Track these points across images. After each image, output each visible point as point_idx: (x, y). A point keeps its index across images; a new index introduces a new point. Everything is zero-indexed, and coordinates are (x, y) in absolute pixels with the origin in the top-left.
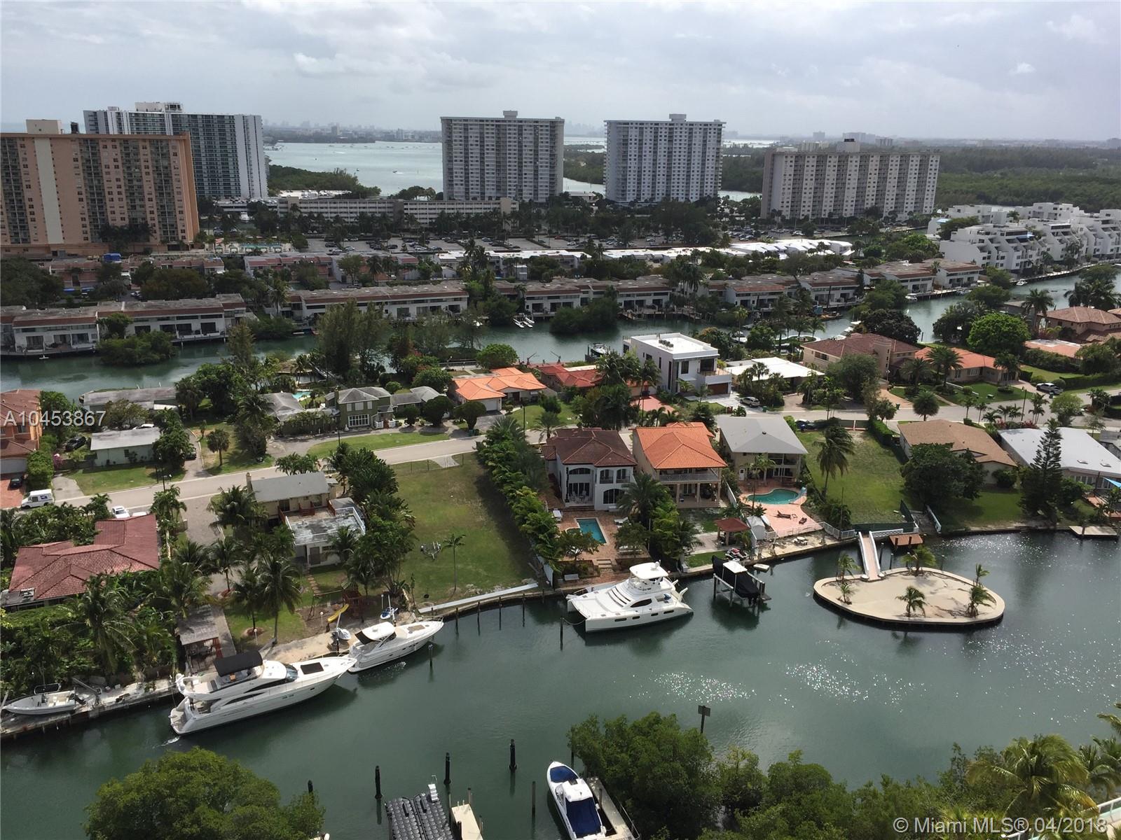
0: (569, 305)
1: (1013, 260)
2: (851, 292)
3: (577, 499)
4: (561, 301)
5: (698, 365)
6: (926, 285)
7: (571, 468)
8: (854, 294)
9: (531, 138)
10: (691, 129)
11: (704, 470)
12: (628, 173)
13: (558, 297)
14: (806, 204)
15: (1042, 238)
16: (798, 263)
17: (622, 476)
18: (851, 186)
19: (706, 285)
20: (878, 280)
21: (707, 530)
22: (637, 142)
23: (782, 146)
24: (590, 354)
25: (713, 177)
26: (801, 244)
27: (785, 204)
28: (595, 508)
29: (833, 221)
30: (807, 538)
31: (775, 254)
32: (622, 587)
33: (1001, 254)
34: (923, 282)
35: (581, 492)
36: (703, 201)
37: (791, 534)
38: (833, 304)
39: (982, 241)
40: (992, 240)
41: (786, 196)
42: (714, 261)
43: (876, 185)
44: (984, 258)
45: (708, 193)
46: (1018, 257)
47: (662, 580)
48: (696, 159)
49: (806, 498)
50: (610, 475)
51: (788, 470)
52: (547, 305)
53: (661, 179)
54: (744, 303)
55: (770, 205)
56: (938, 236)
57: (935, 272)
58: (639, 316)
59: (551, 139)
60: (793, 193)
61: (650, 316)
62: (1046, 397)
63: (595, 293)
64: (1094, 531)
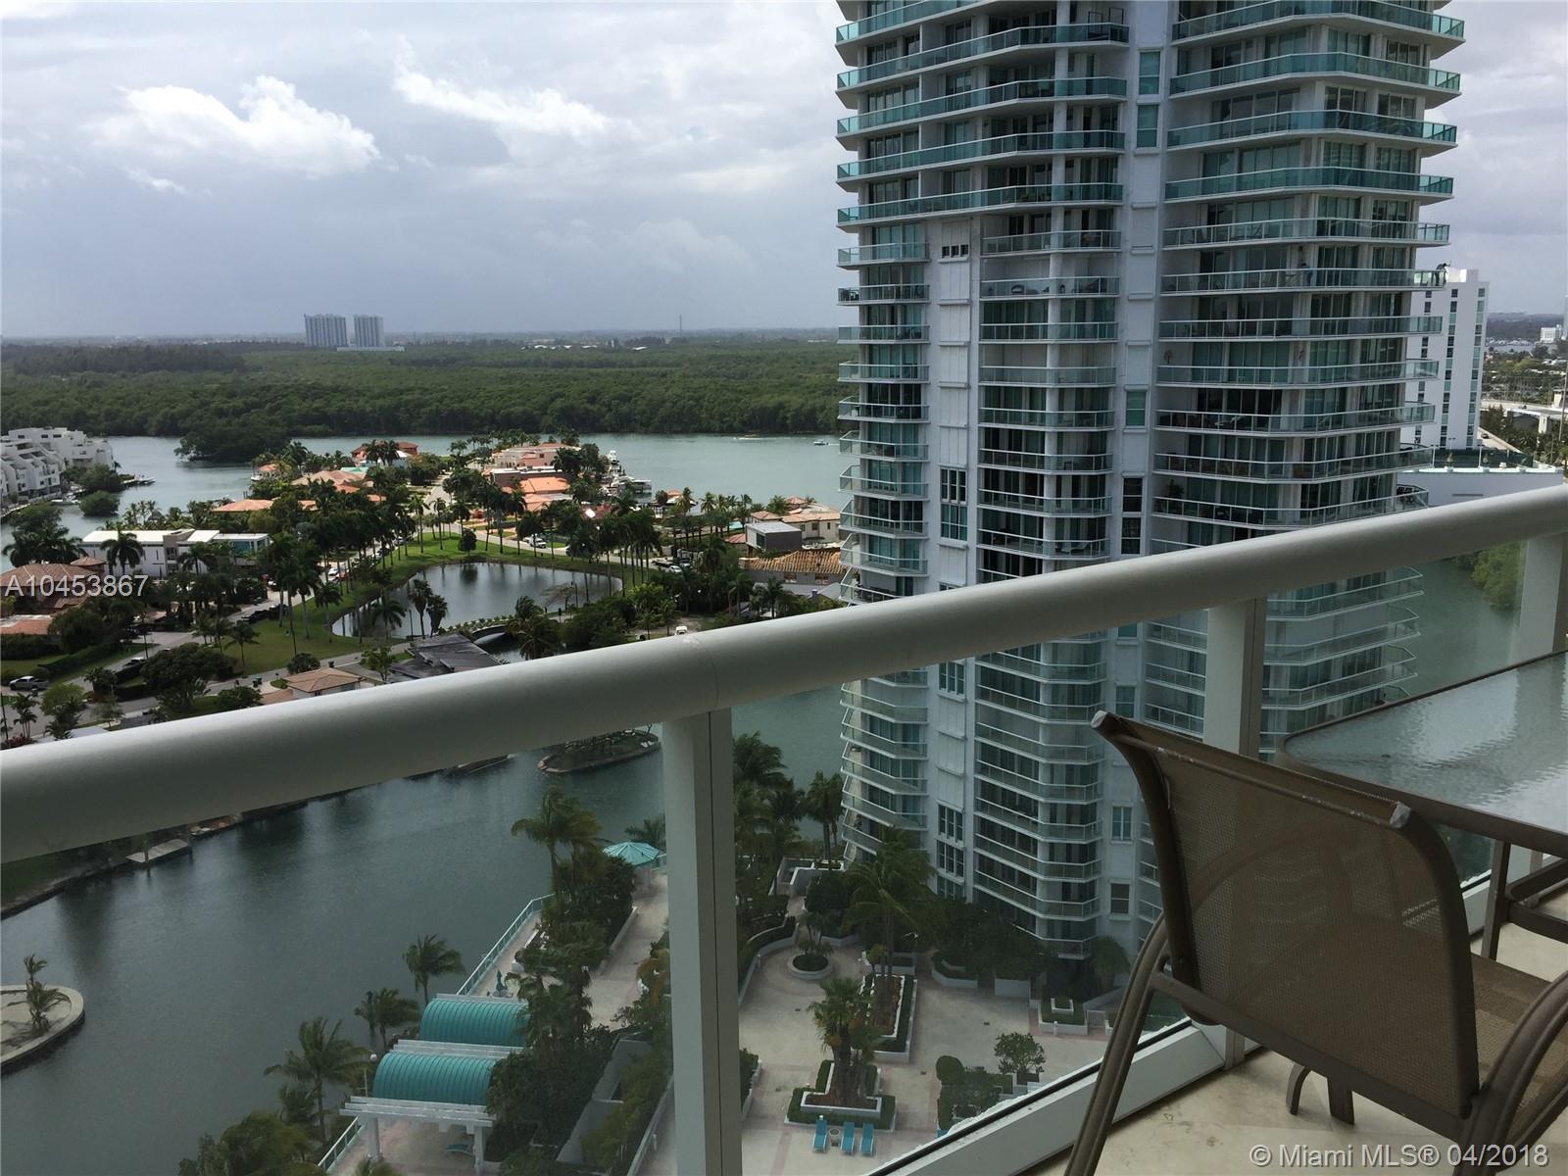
62: (31, 696)
64: (158, 852)
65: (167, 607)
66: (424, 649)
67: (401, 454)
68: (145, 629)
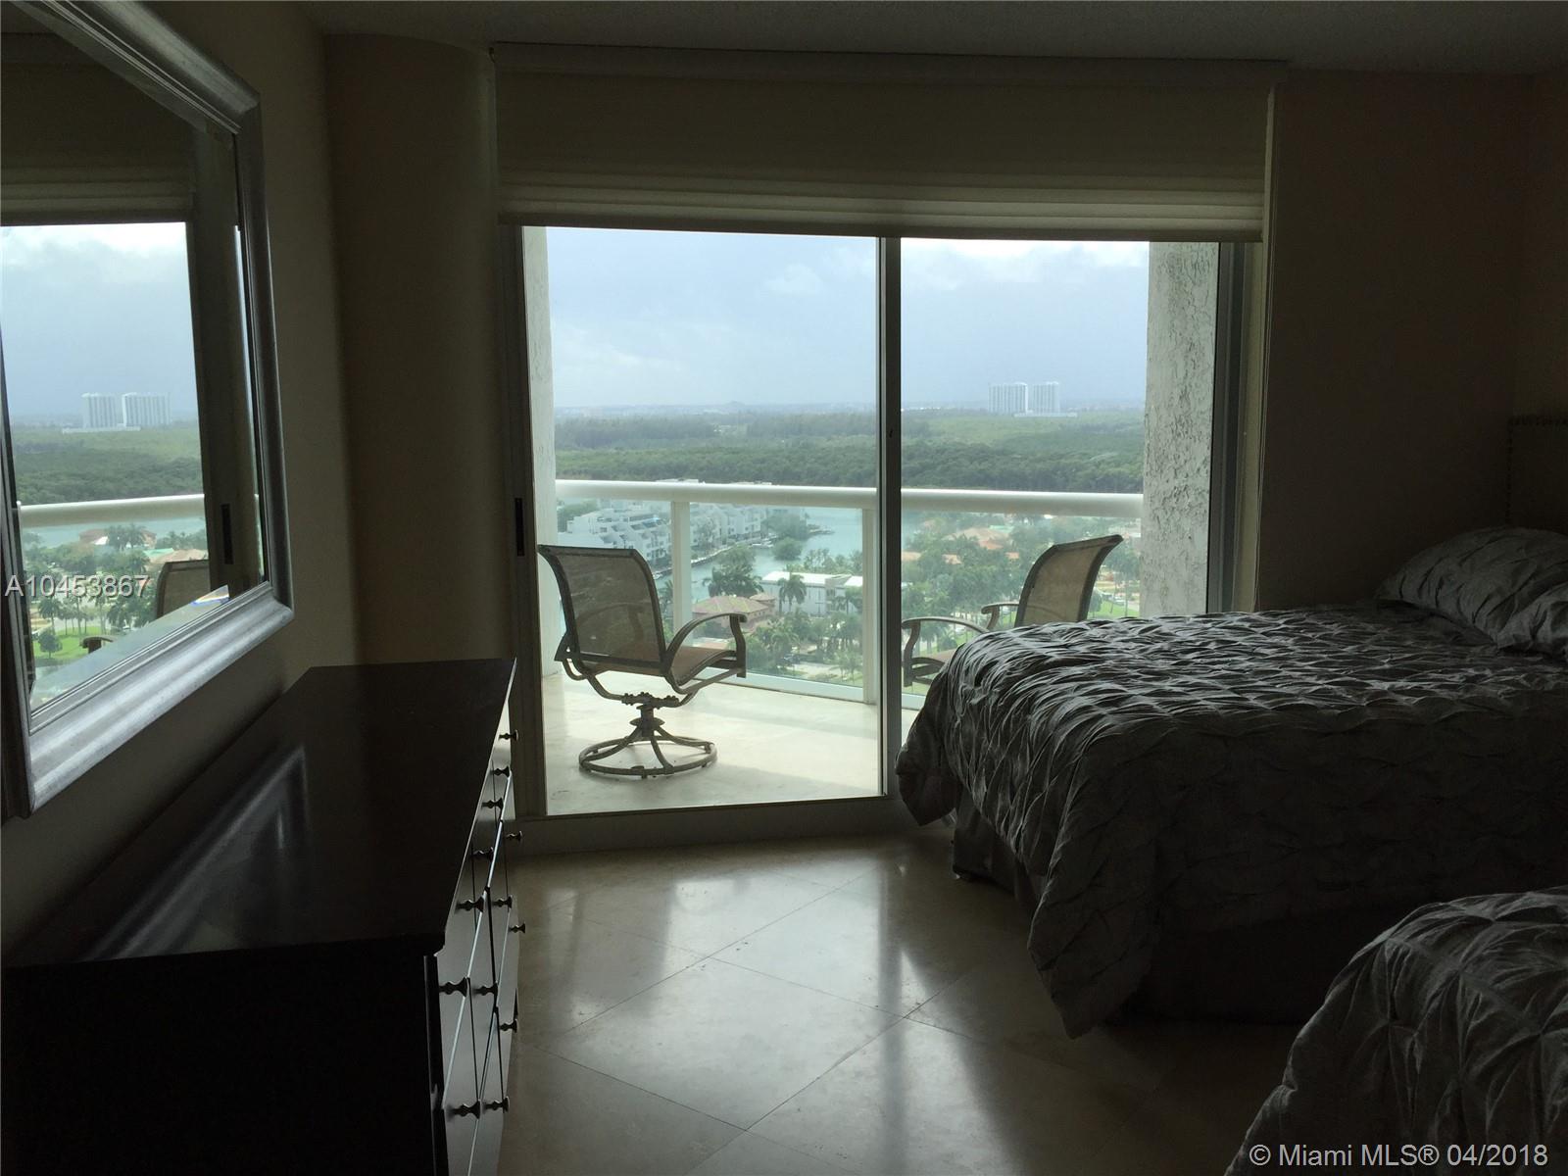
33: (629, 544)
40: (615, 528)
46: (648, 546)
65: (819, 642)
68: (798, 659)
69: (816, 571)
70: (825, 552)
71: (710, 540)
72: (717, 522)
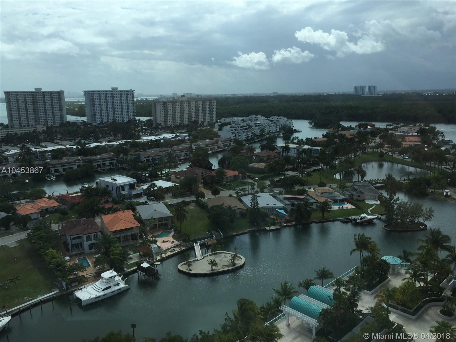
0: (72, 168)
1: (243, 136)
2: (188, 153)
3: (77, 250)
4: (68, 167)
5: (128, 187)
6: (215, 147)
7: (72, 237)
8: (190, 153)
9: (49, 99)
10: (121, 93)
11: (132, 228)
12: (96, 112)
13: (66, 166)
14: (170, 121)
15: (252, 128)
16: (168, 143)
17: (96, 237)
18: (186, 113)
19: (131, 155)
20: (198, 147)
21: (135, 253)
22: (98, 99)
23: (161, 99)
24: (82, 188)
25: (132, 112)
26: (169, 136)
27: (162, 121)
28: (85, 252)
29: (181, 126)
30: (174, 248)
31: (159, 140)
32: (98, 284)
33: (240, 134)
34: (214, 147)
35: (78, 247)
36: (129, 121)
37: (168, 248)
38: (182, 158)
39: (232, 130)
40: (235, 130)
41: (162, 118)
42: (135, 145)
43: (195, 112)
44: (234, 136)
45: (132, 118)
46: (245, 135)
47: (115, 277)
48: (125, 105)
49: (174, 233)
50: (90, 237)
51: (166, 223)
52: (61, 169)
53: (111, 114)
54: (148, 160)
55: (156, 121)
56: (218, 130)
57: (217, 142)
58: (104, 170)
59: (59, 99)
60: (164, 116)
61: (108, 169)
62: (256, 183)
63: (83, 162)
64: (272, 228)
65: (293, 165)
66: (357, 185)
67: (369, 127)
68: (287, 170)
69: (294, 143)
70: (298, 138)
71: (264, 133)
72: (266, 128)
